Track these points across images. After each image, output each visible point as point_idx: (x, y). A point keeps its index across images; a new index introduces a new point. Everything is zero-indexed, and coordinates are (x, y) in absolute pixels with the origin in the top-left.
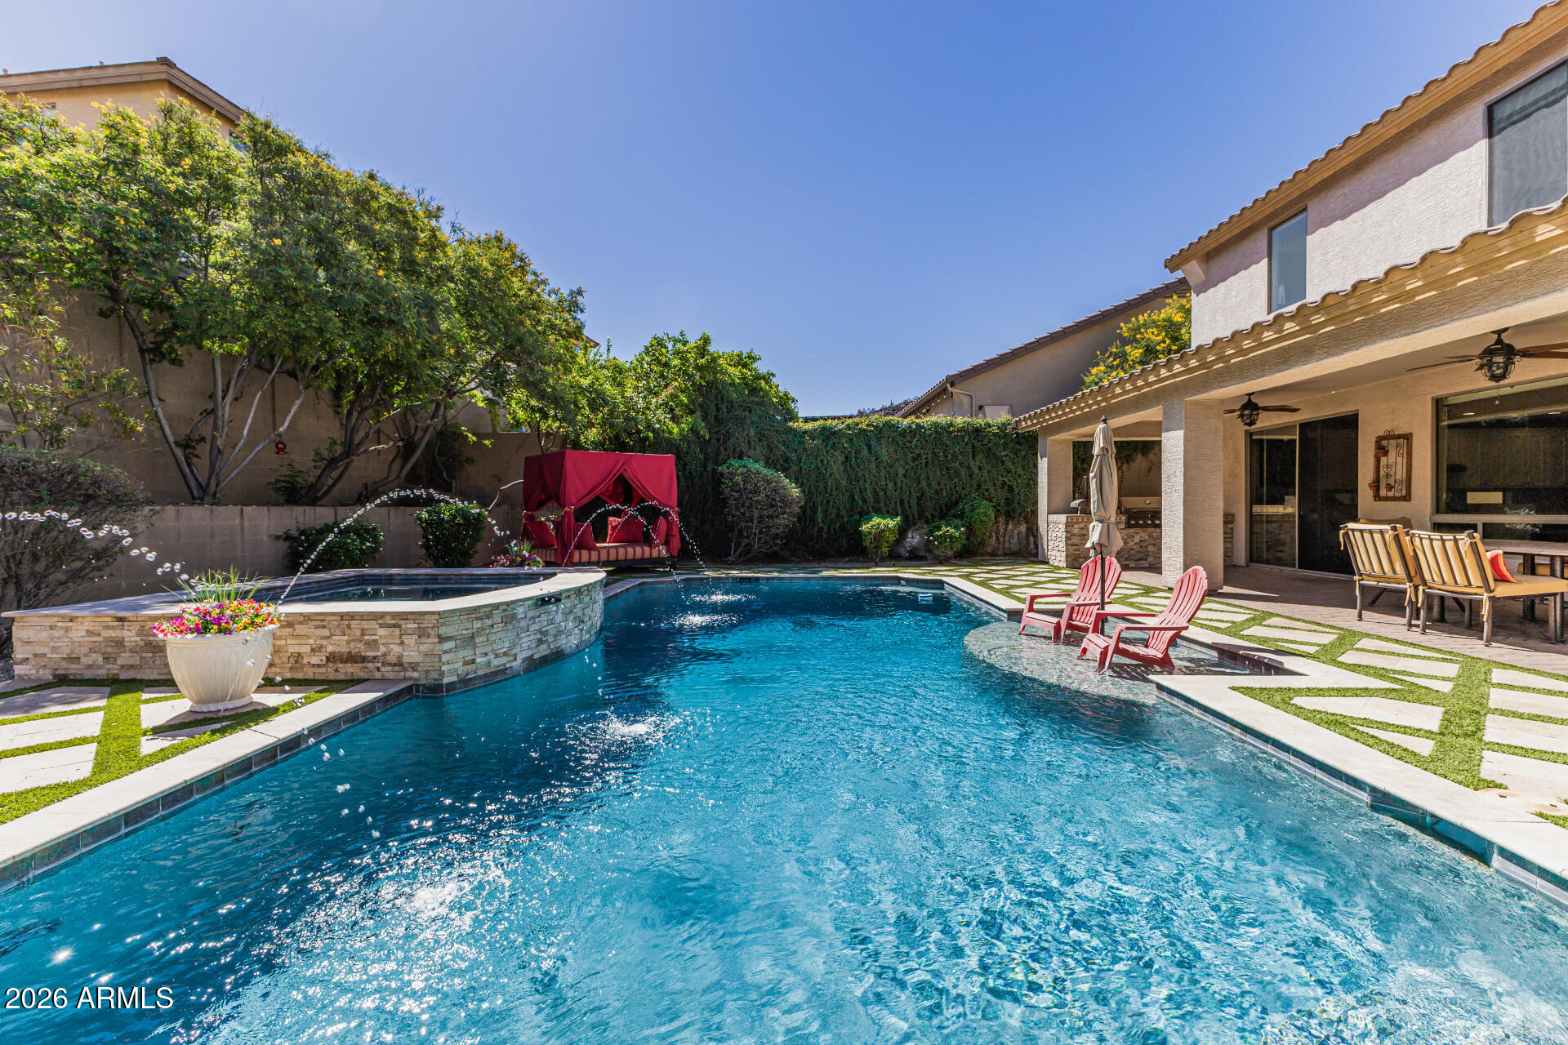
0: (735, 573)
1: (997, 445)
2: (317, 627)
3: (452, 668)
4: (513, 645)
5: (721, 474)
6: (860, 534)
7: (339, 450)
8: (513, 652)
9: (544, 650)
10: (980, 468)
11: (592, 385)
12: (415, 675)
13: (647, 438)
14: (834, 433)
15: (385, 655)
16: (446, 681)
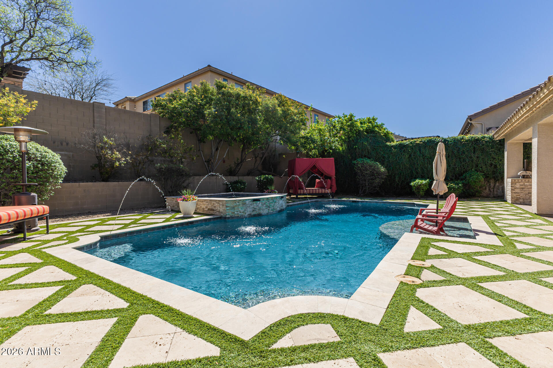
0: (351, 199)
1: (488, 146)
2: (206, 202)
3: (229, 214)
4: (245, 210)
5: (354, 164)
6: (411, 186)
7: (240, 161)
8: (245, 212)
9: (255, 213)
10: (478, 157)
11: (310, 136)
12: (222, 214)
13: (330, 152)
14: (405, 146)
15: (217, 209)
16: (227, 216)
